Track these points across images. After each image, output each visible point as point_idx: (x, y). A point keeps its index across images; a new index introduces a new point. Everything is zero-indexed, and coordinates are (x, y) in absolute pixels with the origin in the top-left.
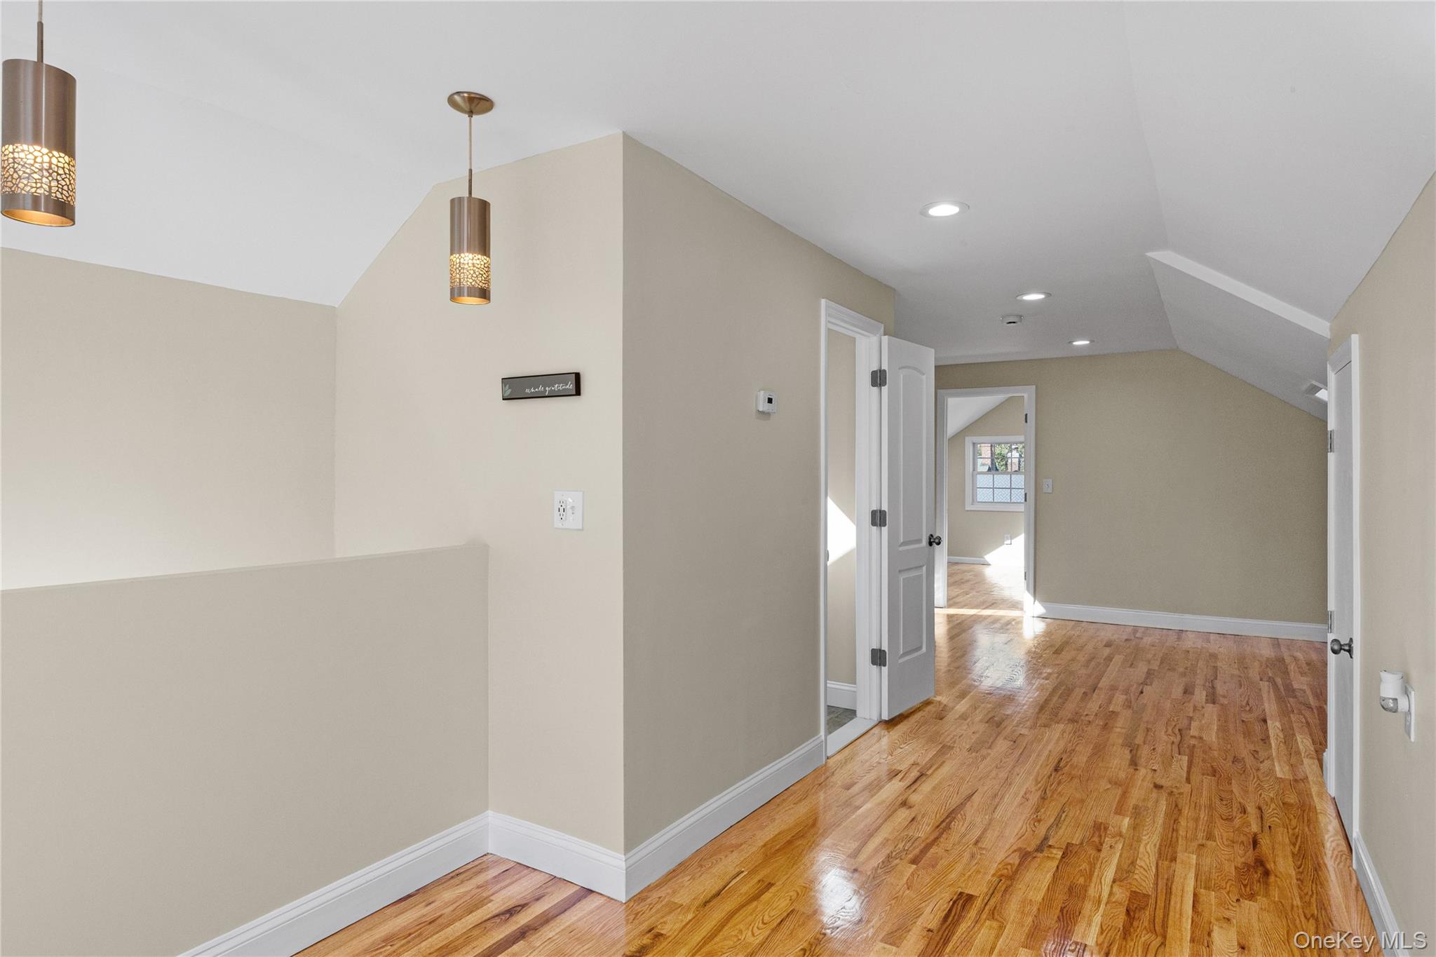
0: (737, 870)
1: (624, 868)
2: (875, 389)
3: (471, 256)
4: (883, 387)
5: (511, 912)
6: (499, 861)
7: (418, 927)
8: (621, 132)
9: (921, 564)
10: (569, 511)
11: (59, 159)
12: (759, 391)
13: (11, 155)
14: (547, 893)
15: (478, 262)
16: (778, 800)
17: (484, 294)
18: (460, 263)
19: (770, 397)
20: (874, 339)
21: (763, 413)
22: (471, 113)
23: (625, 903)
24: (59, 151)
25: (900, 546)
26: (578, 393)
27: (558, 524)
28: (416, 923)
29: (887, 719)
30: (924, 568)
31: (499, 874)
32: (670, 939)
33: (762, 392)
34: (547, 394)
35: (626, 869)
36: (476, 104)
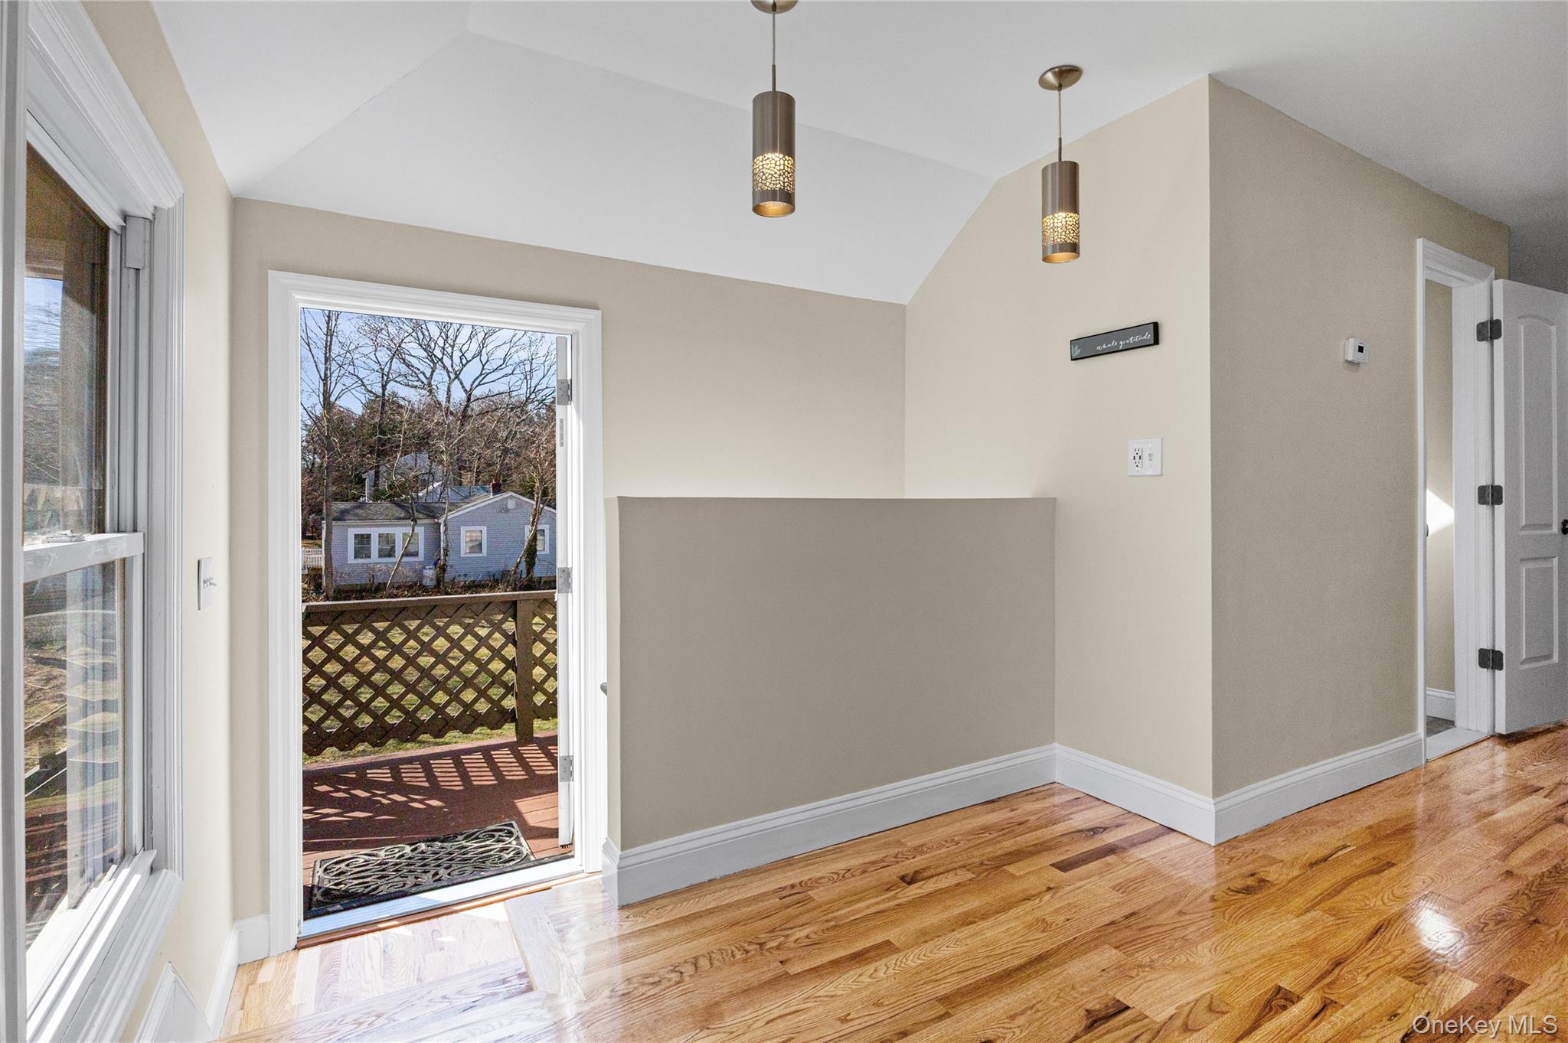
0: (1341, 843)
1: (1214, 811)
2: (1484, 345)
3: (1064, 215)
4: (1495, 341)
5: (1094, 831)
6: (1066, 790)
7: (1009, 825)
8: (1207, 75)
9: (1553, 555)
10: (1145, 457)
11: (788, 160)
12: (1348, 339)
13: (761, 164)
14: (1127, 823)
15: (1070, 219)
16: (1372, 790)
17: (1074, 248)
18: (1054, 223)
19: (1361, 345)
20: (1482, 286)
21: (1351, 363)
22: (1060, 87)
23: (1215, 847)
24: (789, 156)
25: (1521, 530)
26: (1156, 341)
27: (1132, 470)
28: (1006, 822)
29: (1504, 733)
30: (1556, 561)
31: (1072, 800)
32: (1278, 887)
33: (1351, 340)
34: (1120, 348)
35: (1216, 813)
36: (1067, 75)
